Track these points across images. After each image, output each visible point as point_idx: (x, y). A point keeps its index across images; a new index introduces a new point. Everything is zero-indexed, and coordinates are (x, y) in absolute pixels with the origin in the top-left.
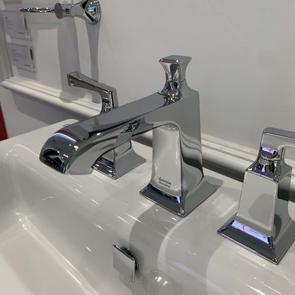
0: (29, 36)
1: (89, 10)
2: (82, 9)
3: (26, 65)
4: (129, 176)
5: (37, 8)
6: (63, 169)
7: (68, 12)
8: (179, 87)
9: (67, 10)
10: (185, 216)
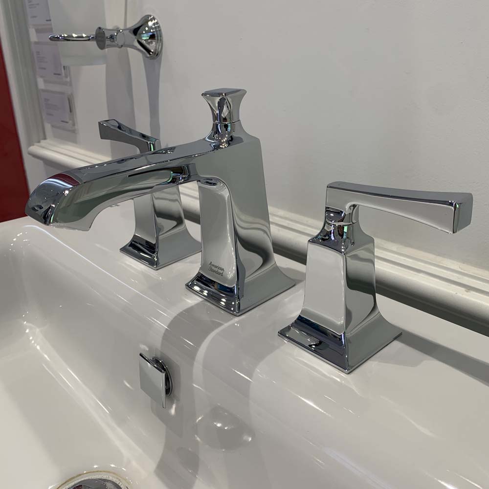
0: (69, 78)
1: (143, 38)
2: (133, 36)
3: (62, 121)
7: (112, 40)
8: (231, 130)
9: (112, 37)
10: (239, 314)
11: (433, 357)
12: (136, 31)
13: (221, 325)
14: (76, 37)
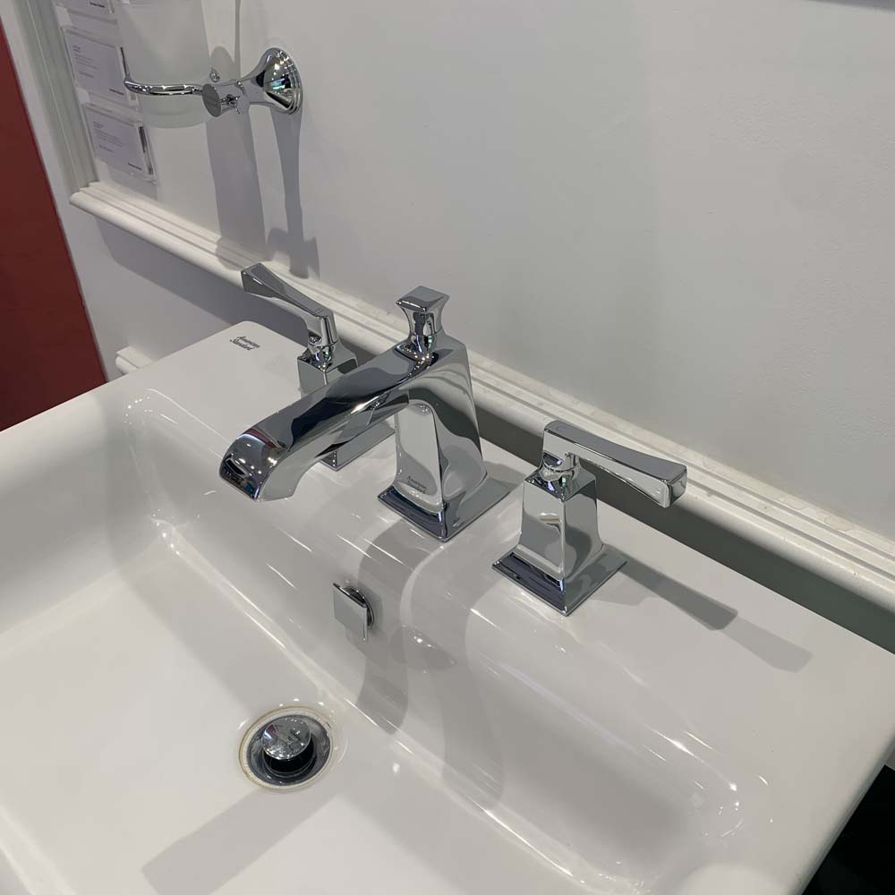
1: (274, 87)
2: (259, 88)
3: (129, 164)
4: (362, 463)
5: (164, 87)
6: (254, 490)
8: (432, 345)
10: (447, 539)
11: (655, 592)
12: (260, 80)
13: (426, 555)
14: (166, 90)
